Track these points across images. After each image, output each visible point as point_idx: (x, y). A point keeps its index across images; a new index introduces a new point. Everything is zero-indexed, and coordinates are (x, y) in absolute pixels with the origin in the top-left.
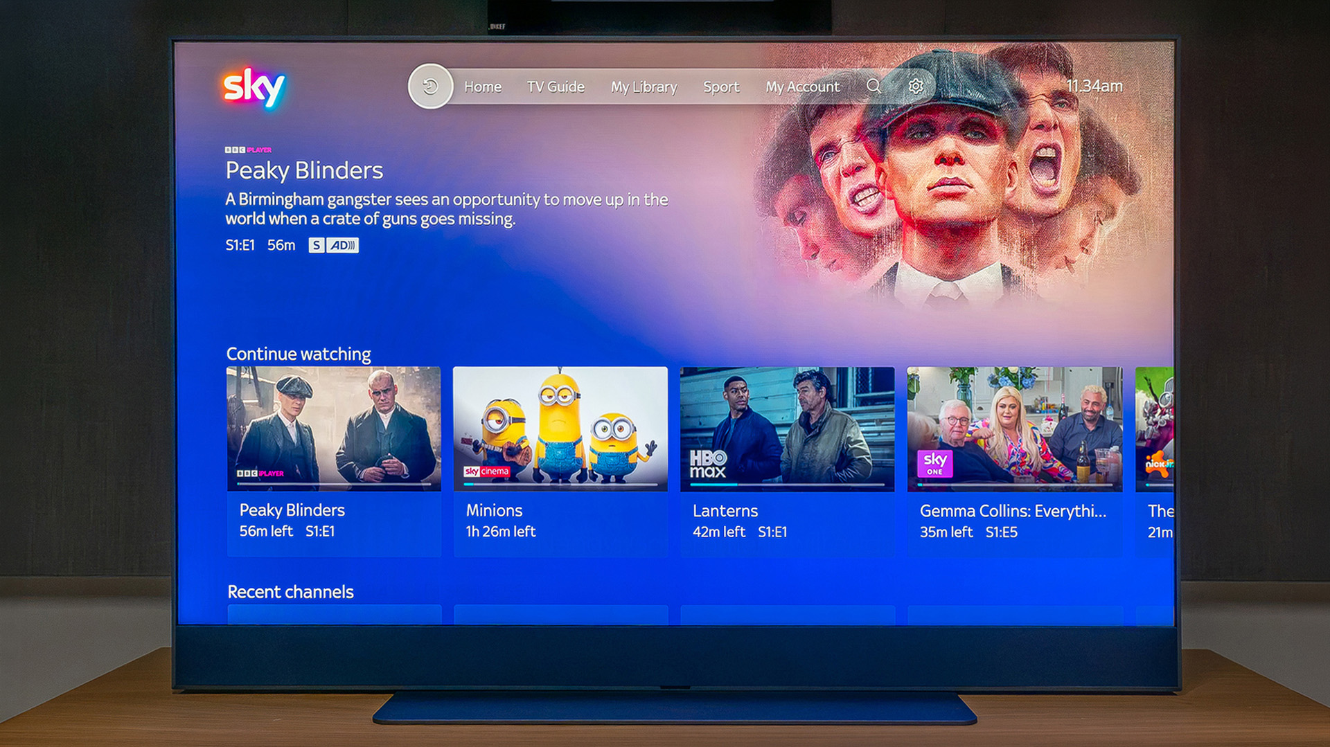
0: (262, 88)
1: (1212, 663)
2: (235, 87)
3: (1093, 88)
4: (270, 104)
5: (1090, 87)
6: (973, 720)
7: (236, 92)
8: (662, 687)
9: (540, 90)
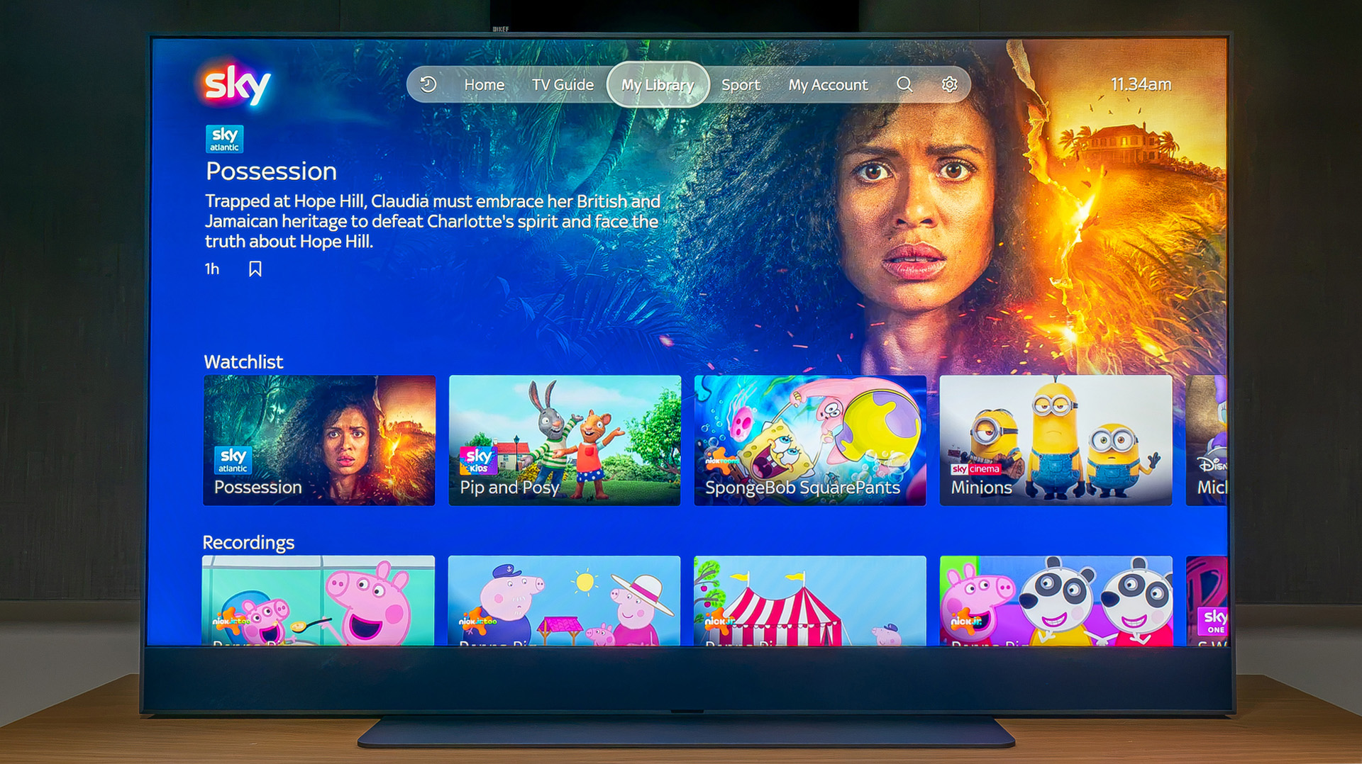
0: (246, 86)
1: (1268, 688)
2: (219, 84)
3: (1140, 86)
4: (255, 102)
5: (1136, 86)
6: (1009, 743)
7: (218, 90)
8: (673, 711)
9: (546, 89)
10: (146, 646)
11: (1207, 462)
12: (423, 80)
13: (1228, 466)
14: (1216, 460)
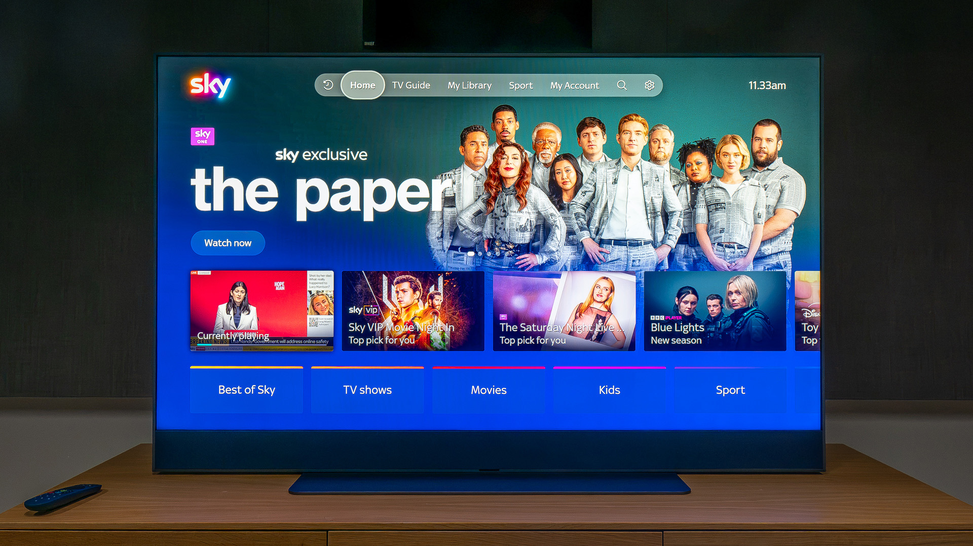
0: (216, 86)
1: (847, 453)
2: (199, 85)
4: (221, 96)
5: (764, 86)
6: (687, 491)
7: (198, 88)
8: (480, 470)
9: (400, 88)
10: (156, 430)
11: (808, 312)
12: (325, 82)
13: (821, 314)
14: (813, 311)
